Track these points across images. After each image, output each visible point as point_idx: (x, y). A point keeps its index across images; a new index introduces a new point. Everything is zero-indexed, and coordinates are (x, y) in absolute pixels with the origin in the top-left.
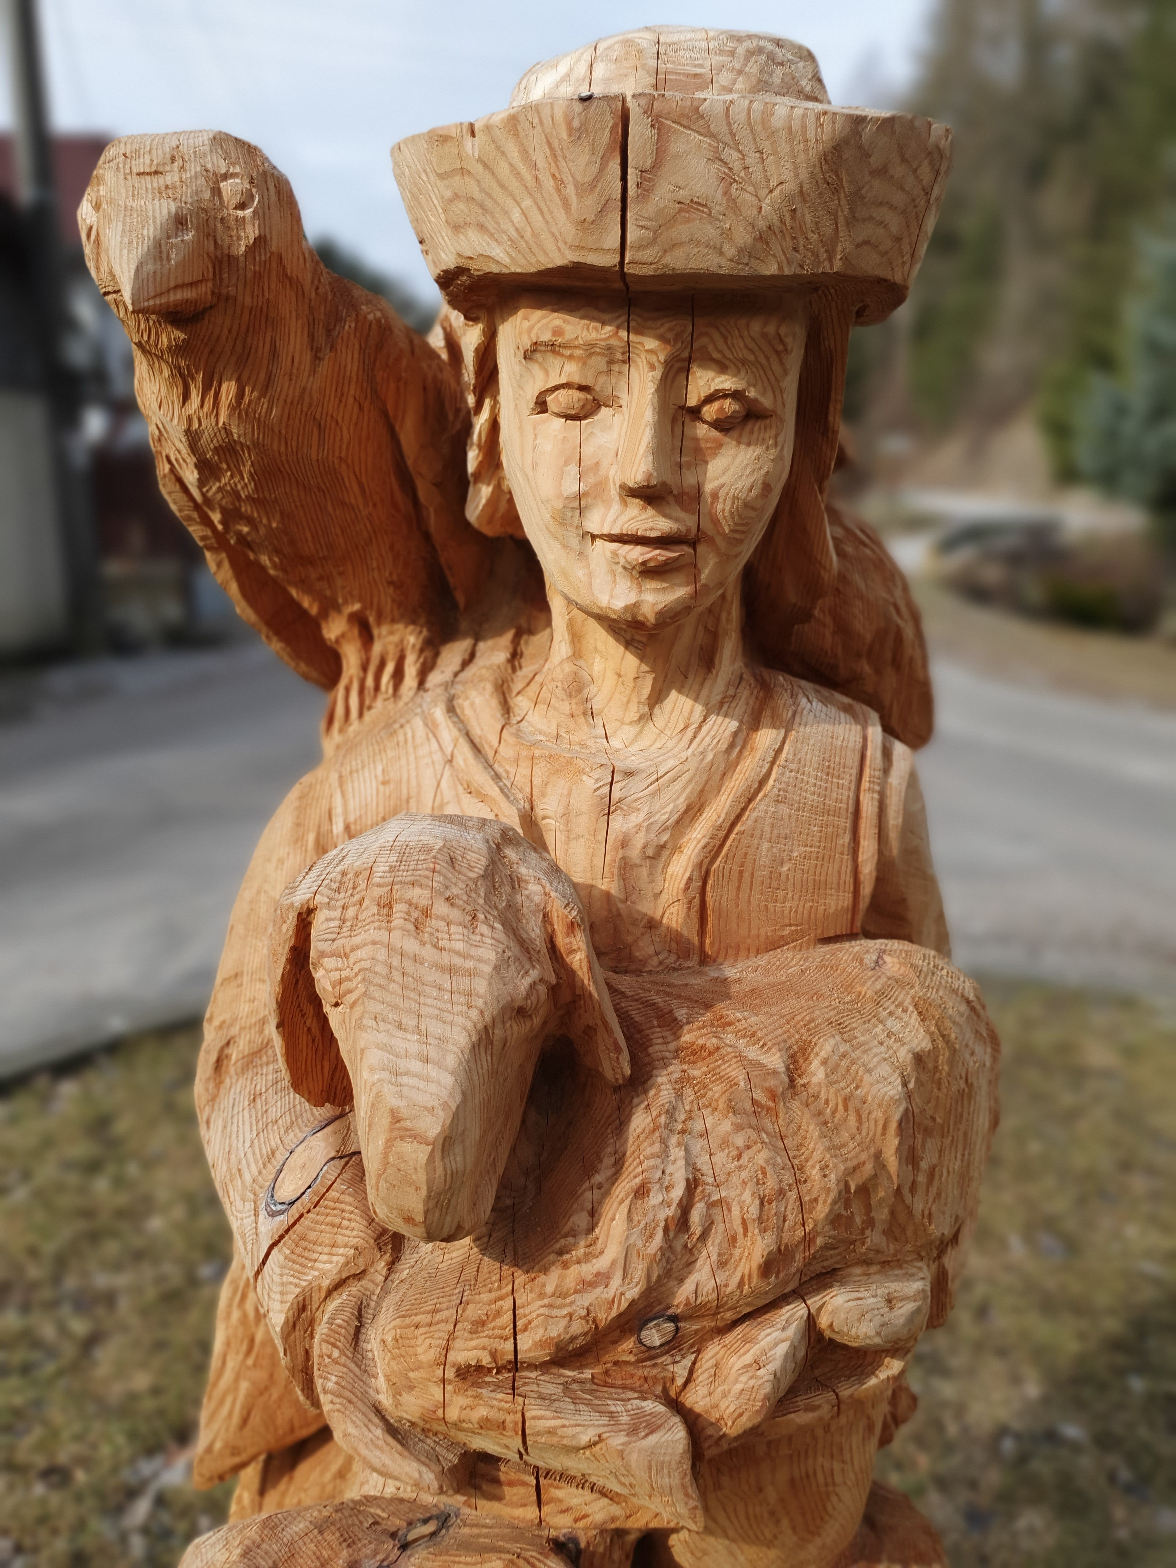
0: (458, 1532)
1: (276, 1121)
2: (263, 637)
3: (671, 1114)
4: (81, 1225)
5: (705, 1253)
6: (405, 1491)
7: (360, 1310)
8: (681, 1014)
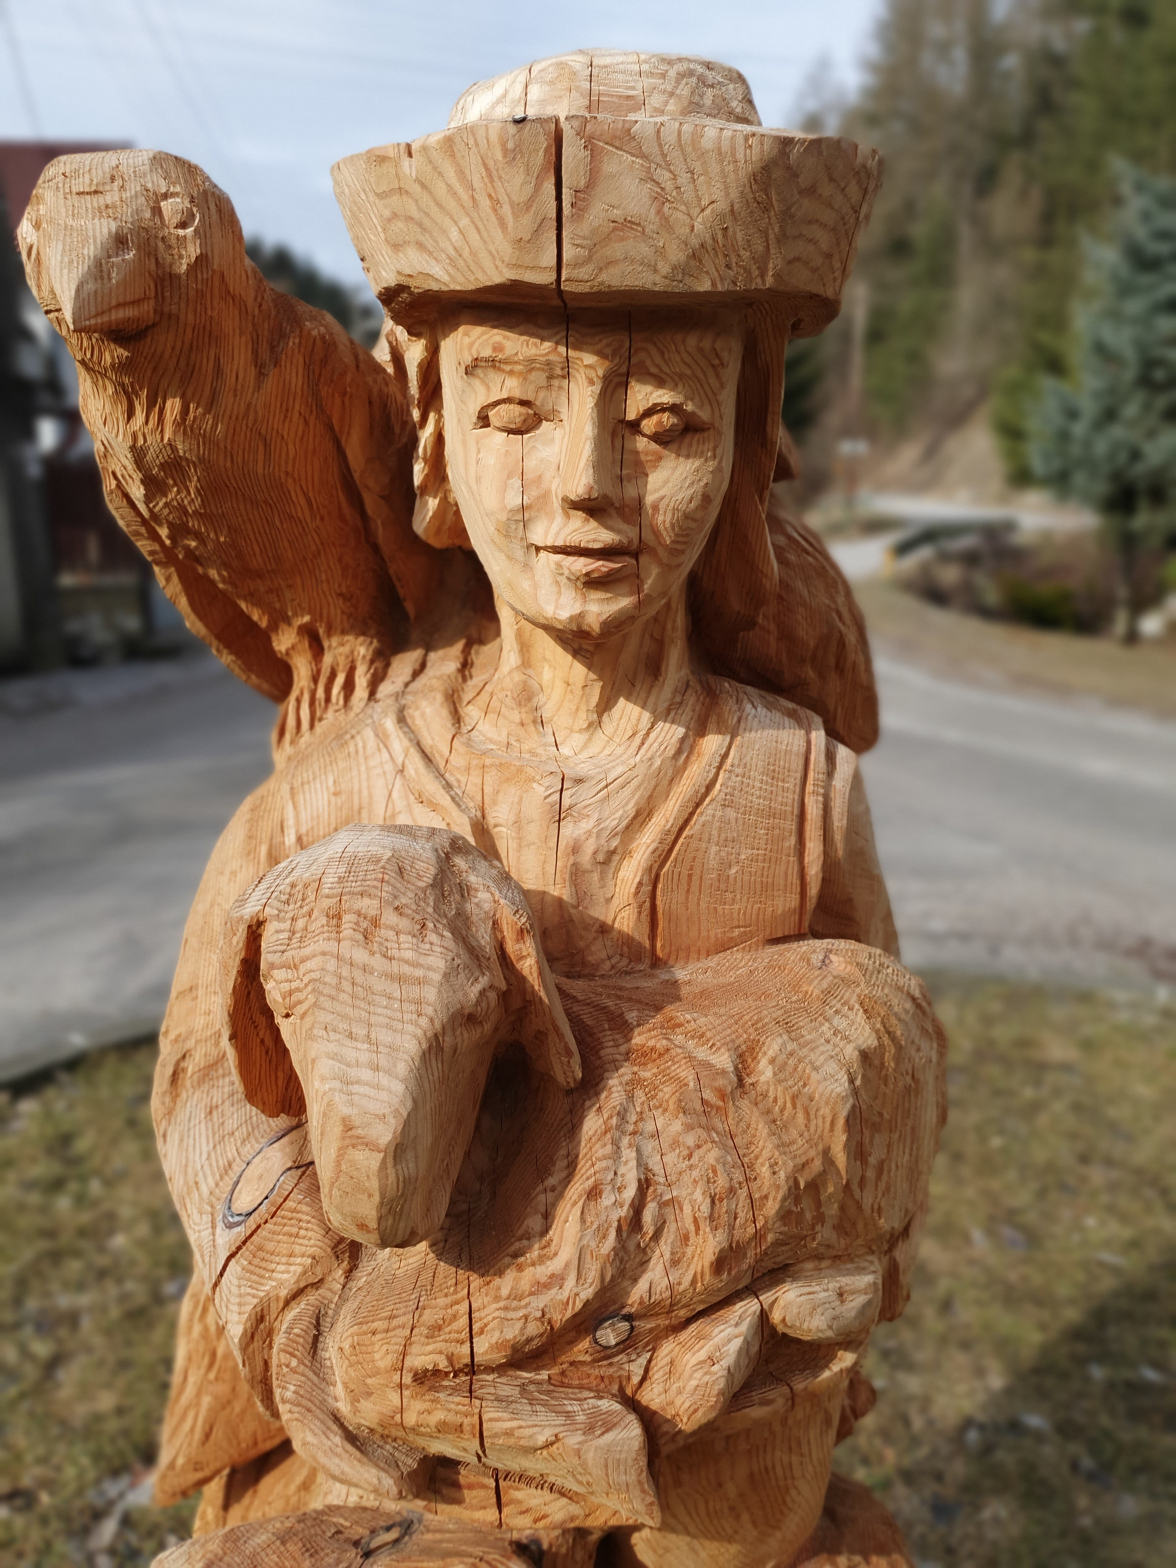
0: (421, 1538)
1: (233, 1133)
2: (214, 652)
3: (622, 1115)
4: (43, 1245)
5: (658, 1252)
6: (368, 1499)
7: (318, 1320)
8: (632, 1016)
